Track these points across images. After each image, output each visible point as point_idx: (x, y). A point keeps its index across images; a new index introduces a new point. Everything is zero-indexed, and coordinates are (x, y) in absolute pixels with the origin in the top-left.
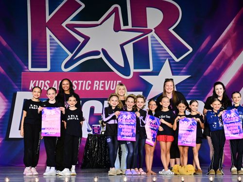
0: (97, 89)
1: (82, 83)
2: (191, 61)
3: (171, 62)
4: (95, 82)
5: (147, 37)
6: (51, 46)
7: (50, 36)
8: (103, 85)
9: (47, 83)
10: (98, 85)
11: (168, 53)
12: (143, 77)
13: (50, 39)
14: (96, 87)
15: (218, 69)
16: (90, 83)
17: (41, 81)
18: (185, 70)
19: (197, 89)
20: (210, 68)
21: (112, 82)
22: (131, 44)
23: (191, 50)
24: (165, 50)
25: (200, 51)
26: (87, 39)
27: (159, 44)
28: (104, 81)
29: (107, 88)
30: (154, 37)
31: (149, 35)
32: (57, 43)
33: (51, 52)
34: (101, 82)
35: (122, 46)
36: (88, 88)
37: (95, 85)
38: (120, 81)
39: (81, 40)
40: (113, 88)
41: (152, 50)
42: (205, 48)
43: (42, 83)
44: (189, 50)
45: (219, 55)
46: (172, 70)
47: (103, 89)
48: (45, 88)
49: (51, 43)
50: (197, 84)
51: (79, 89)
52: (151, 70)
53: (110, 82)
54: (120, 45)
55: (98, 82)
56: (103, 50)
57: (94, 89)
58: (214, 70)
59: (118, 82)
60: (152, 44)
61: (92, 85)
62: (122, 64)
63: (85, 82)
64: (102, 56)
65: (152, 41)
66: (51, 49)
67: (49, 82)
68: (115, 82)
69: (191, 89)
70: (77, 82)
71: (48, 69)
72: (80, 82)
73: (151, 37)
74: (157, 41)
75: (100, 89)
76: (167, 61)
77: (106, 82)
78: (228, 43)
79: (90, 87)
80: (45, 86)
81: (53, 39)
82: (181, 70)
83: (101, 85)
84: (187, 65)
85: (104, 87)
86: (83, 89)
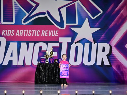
0: (44, 36)
1: (34, 32)
2: (101, 19)
3: (90, 19)
4: (43, 31)
5: (75, 4)
6: (15, 9)
7: (15, 2)
8: (47, 33)
9: (13, 31)
10: (44, 33)
11: (87, 14)
12: (72, 28)
13: (15, 5)
14: (43, 34)
15: (118, 24)
16: (39, 32)
17: (9, 30)
18: (98, 24)
19: (104, 36)
20: (113, 23)
21: (53, 31)
22: (65, 8)
23: (102, 12)
24: (86, 12)
25: (107, 13)
26: (37, 4)
27: (82, 8)
28: (48, 31)
29: (50, 35)
30: (79, 4)
31: (76, 3)
32: (19, 7)
33: (15, 13)
34: (46, 31)
35: (59, 9)
36: (38, 35)
37: (42, 33)
38: (58, 31)
39: (34, 5)
40: (53, 35)
41: (78, 12)
42: (110, 11)
43: (10, 31)
44: (100, 12)
45: (119, 15)
46: (90, 24)
47: (47, 36)
48: (12, 34)
49: (15, 7)
50: (105, 33)
51: (33, 35)
52: (77, 24)
53: (51, 31)
54: (58, 9)
55: (44, 31)
56: (47, 11)
57: (42, 35)
58: (115, 25)
59: (57, 31)
60: (78, 8)
61: (40, 33)
62: (59, 20)
63: (36, 31)
64: (47, 15)
65: (77, 6)
66: (15, 11)
67: (14, 31)
68: (55, 31)
69: (101, 36)
70: (31, 31)
71: (14, 23)
72: (33, 31)
73: (77, 4)
74: (81, 6)
75: (46, 35)
76: (87, 18)
77: (49, 31)
78: (124, 8)
79: (39, 34)
80: (11, 33)
81: (17, 5)
82: (96, 24)
83: (46, 33)
84: (99, 21)
85: (48, 34)
86: (35, 35)
